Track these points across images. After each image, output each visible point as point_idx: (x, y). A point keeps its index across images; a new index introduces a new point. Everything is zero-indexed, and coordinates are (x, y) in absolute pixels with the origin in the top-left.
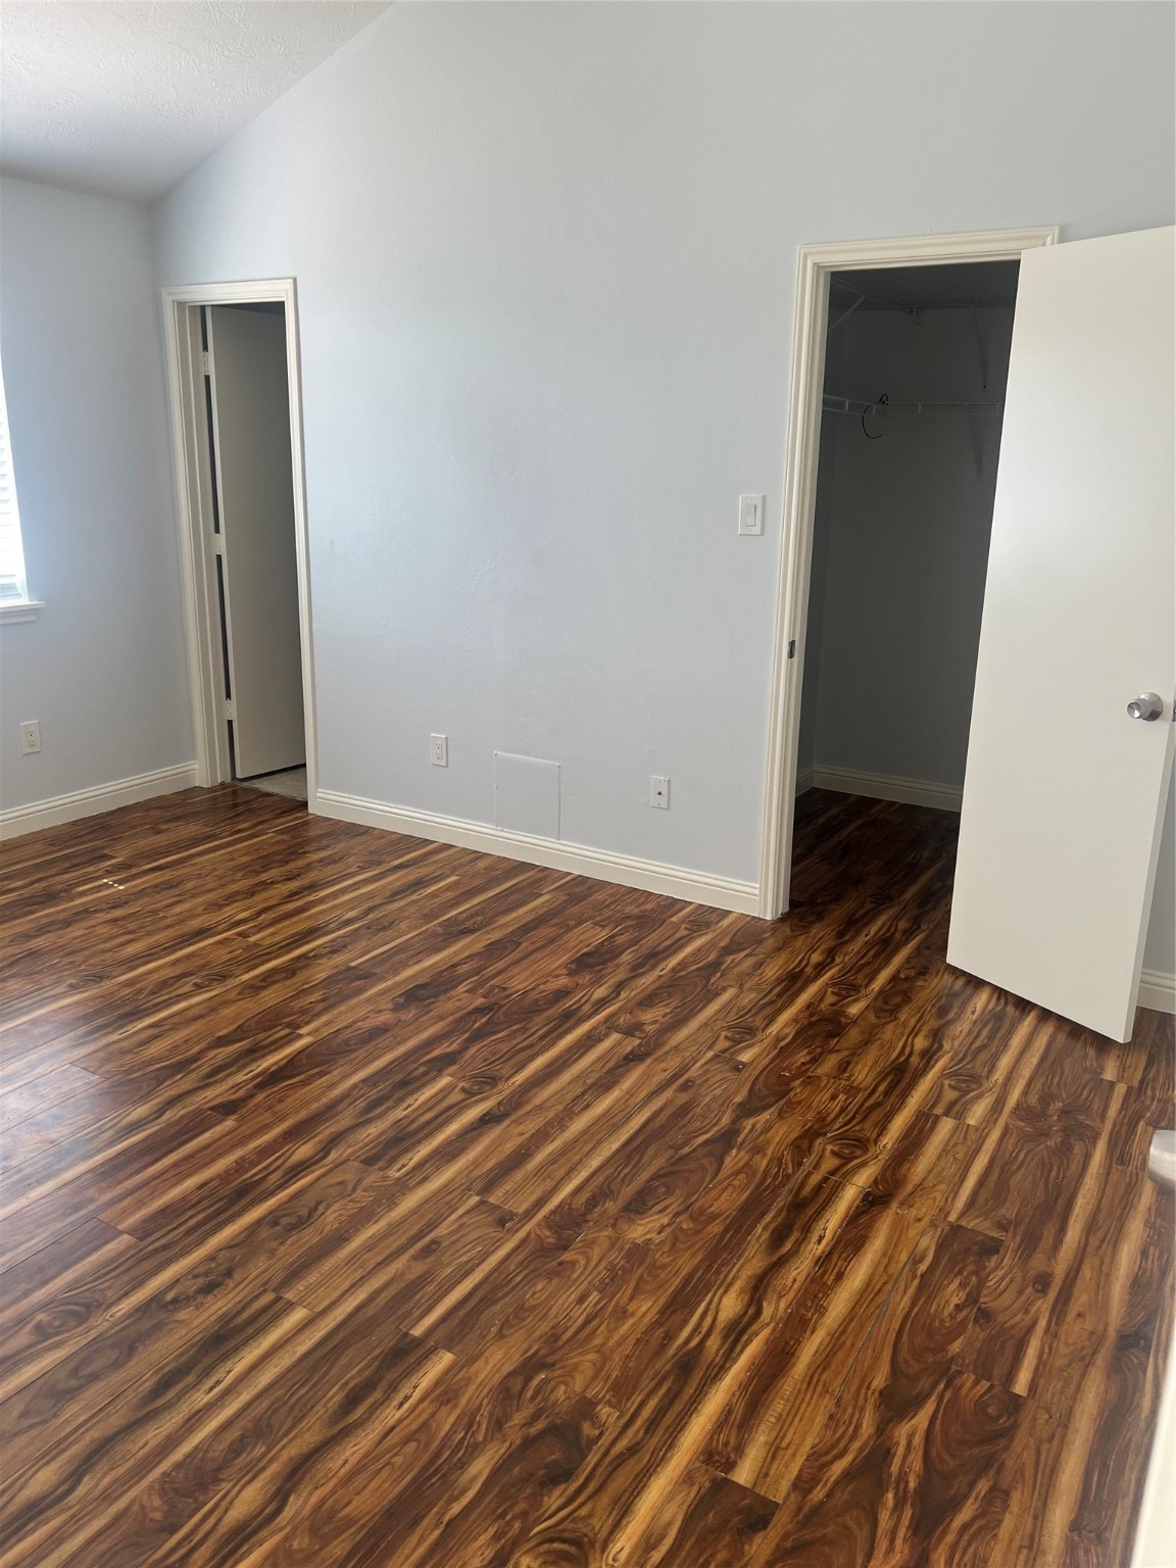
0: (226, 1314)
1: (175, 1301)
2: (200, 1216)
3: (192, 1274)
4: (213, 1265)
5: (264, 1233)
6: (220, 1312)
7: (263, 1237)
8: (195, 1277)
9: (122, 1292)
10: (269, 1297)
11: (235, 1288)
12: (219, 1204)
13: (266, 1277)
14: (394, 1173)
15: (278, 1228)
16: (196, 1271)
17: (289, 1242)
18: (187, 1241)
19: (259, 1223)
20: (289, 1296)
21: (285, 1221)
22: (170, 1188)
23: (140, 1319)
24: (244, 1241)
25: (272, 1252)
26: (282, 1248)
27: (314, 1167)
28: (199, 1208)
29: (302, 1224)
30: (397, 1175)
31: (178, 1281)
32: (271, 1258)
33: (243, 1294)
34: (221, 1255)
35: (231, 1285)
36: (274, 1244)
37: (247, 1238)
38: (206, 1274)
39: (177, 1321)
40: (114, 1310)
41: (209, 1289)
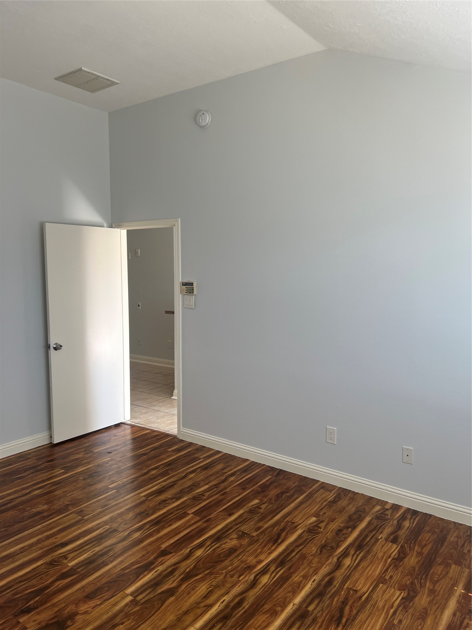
0: (160, 496)
1: (173, 499)
2: (169, 517)
3: (170, 504)
4: (164, 505)
5: (151, 512)
6: (161, 496)
7: (151, 511)
8: (169, 503)
9: (187, 501)
10: (149, 498)
11: (158, 500)
12: (164, 520)
13: (150, 502)
14: (107, 527)
15: (146, 513)
16: (168, 504)
17: (144, 509)
18: (172, 511)
19: (152, 514)
20: (144, 498)
21: (145, 515)
22: (180, 525)
23: (180, 496)
24: (156, 510)
25: (148, 507)
26: (145, 508)
27: (134, 529)
28: (170, 519)
29: (139, 514)
30: (107, 526)
31: (173, 503)
32: (149, 506)
33: (156, 499)
34: (162, 507)
35: (159, 501)
36: (148, 509)
37: (155, 511)
38: (165, 504)
39: (172, 495)
40: (187, 498)
41: (165, 501)
